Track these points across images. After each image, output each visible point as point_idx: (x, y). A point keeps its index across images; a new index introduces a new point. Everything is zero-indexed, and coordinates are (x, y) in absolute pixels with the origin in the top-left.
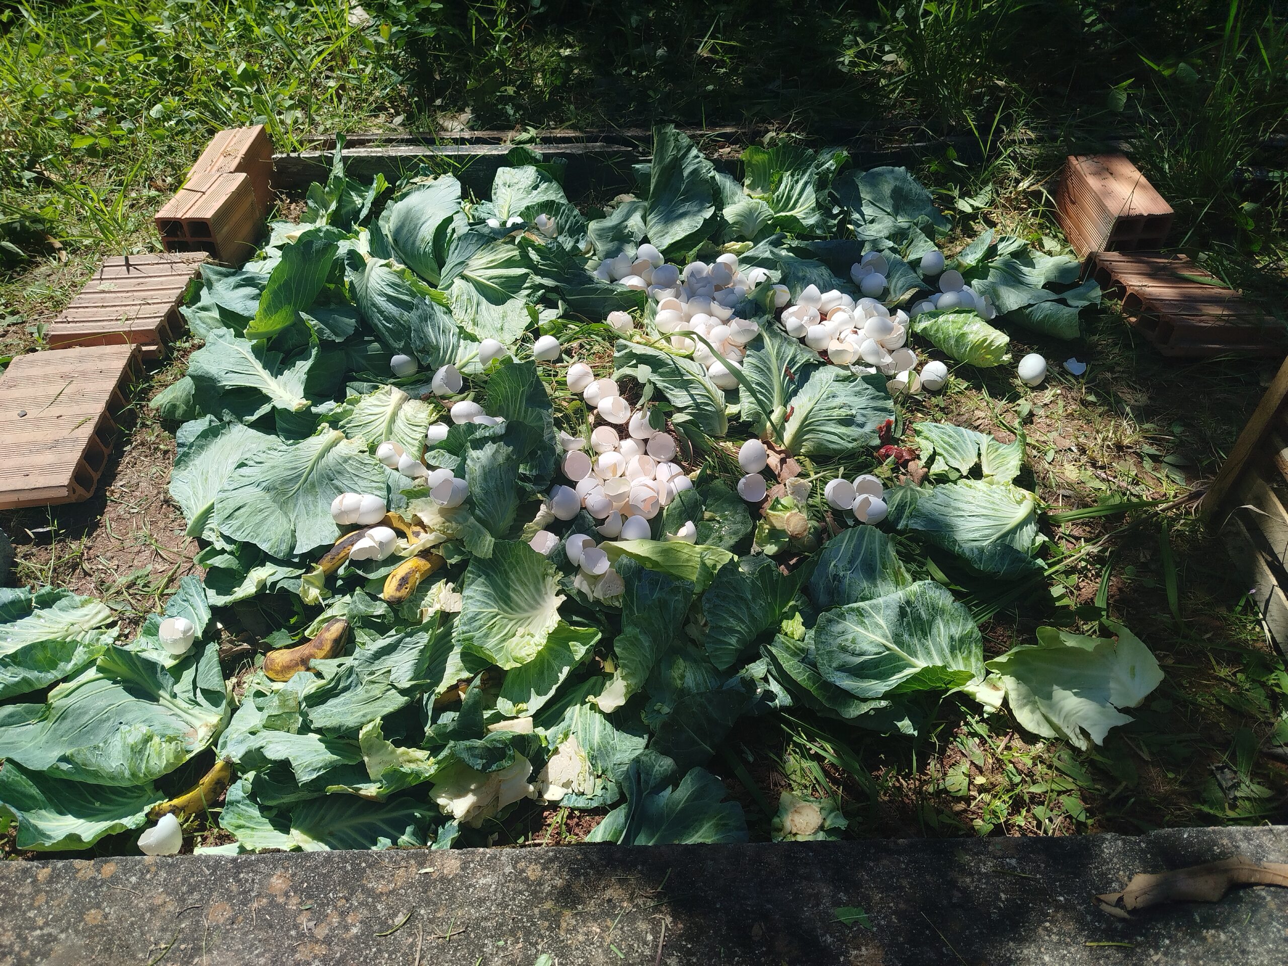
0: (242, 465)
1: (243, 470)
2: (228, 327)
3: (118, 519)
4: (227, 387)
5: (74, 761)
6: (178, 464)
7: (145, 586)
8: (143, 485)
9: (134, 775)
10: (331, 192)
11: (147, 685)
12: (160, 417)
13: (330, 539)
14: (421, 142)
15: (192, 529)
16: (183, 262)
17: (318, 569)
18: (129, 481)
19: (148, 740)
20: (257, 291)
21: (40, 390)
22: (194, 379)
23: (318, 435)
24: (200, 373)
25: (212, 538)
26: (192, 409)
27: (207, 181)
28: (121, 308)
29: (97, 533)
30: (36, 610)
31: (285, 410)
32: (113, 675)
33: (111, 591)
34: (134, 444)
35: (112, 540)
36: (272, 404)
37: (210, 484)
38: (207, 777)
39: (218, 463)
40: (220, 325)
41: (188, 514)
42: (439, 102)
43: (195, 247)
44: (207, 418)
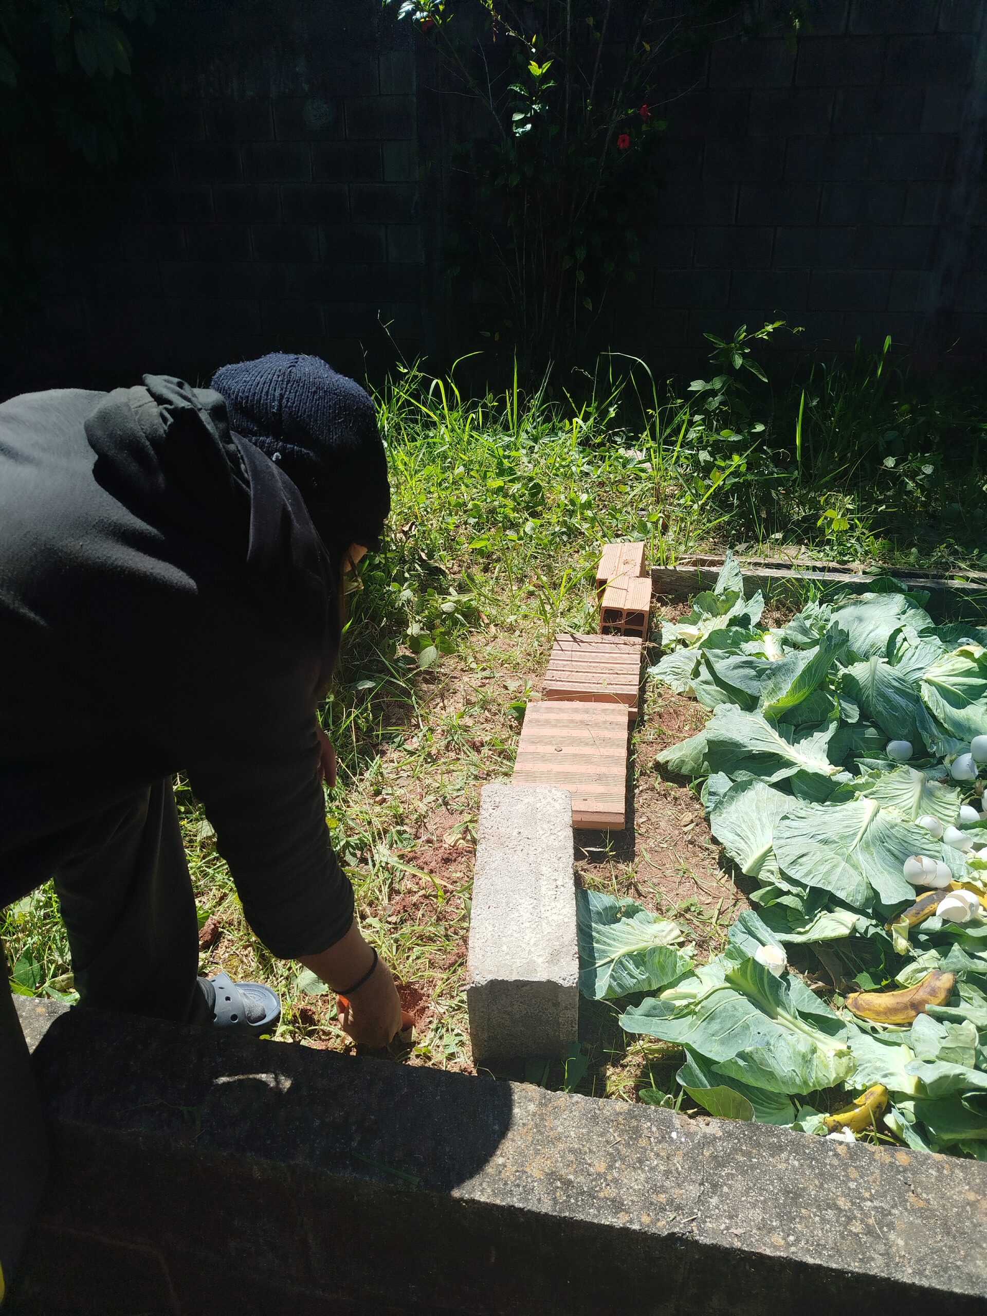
0: (785, 818)
1: (787, 822)
2: (733, 703)
3: (651, 851)
4: (754, 752)
5: (752, 1058)
6: (714, 809)
7: (699, 914)
8: (663, 824)
9: (805, 1083)
10: (727, 600)
11: (764, 1002)
12: (661, 768)
13: (911, 895)
14: (778, 566)
15: (751, 869)
16: (625, 644)
17: (906, 921)
18: (649, 820)
19: (814, 1051)
20: (755, 673)
21: (565, 732)
22: (710, 743)
23: (856, 800)
24: (721, 739)
25: (773, 879)
26: (700, 766)
27: (622, 582)
28: (594, 675)
29: (636, 860)
30: (624, 919)
31: (816, 774)
32: (738, 988)
33: (672, 913)
34: (641, 788)
35: (653, 868)
36: (799, 769)
37: (760, 830)
38: (866, 1099)
39: (758, 813)
40: (725, 699)
41: (740, 855)
42: (779, 536)
43: (628, 633)
44: (721, 773)
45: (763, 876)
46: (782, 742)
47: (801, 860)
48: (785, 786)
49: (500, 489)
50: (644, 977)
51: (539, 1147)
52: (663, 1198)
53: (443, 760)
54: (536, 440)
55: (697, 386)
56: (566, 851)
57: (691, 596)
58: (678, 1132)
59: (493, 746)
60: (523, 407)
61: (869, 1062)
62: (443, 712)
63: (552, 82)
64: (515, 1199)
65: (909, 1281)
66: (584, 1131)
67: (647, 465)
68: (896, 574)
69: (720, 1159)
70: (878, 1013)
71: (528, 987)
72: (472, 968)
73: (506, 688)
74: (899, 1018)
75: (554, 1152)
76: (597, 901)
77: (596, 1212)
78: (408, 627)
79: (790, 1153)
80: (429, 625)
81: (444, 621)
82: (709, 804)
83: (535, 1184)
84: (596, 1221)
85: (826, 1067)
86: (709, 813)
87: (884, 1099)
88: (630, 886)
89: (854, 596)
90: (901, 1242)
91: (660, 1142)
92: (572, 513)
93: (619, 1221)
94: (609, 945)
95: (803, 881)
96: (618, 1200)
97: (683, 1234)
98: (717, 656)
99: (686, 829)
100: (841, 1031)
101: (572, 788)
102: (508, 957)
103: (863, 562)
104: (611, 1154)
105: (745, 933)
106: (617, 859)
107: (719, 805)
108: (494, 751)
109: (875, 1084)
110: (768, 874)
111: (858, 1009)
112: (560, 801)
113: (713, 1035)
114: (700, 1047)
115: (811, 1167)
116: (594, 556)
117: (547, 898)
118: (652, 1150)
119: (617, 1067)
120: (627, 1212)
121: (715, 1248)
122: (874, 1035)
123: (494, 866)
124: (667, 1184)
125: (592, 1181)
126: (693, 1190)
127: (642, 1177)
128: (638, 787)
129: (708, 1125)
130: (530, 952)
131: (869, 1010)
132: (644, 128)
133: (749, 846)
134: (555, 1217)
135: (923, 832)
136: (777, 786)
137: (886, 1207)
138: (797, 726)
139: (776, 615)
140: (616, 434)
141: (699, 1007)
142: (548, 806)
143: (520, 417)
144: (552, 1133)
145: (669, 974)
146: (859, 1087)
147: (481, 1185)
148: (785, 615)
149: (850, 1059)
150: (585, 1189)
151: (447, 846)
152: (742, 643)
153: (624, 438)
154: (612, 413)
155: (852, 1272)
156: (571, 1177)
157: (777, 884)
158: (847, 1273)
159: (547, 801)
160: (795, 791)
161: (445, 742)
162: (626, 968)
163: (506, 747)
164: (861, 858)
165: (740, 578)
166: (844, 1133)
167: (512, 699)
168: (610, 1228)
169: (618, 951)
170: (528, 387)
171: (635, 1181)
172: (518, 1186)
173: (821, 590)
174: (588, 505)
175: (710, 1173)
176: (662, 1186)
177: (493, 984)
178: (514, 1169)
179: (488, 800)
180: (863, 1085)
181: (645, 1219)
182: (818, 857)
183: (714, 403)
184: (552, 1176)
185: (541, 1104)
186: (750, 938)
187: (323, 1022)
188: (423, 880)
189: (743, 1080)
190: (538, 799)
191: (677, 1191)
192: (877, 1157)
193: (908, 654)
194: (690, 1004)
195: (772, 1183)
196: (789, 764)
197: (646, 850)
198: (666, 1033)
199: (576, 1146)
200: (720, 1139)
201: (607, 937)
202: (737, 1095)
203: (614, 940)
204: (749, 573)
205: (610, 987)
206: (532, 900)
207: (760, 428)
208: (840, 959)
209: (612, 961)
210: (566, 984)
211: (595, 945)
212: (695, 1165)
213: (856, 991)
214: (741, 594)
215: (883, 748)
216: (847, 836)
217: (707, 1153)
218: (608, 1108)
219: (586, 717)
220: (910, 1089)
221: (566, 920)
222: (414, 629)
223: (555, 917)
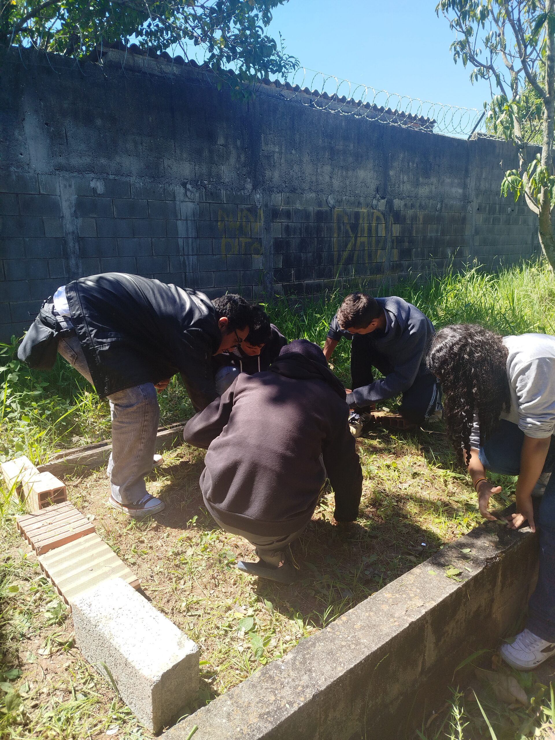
16: (62, 507)
21: (74, 561)
28: (61, 528)
51: (246, 712)
58: (283, 666)
69: (303, 662)
71: (179, 666)
77: (287, 712)
83: (259, 724)
84: (289, 715)
91: (281, 673)
96: (288, 702)
97: (316, 692)
118: (281, 678)
127: (288, 688)
134: (276, 727)
144: (245, 704)
150: (275, 709)
171: (287, 692)
175: (304, 668)
176: (296, 685)
177: (164, 676)
178: (246, 727)
181: (302, 699)
184: (261, 716)
191: (302, 682)
192: (338, 624)
195: (322, 655)
199: (258, 700)
210: (194, 652)
212: (299, 670)
217: (297, 664)
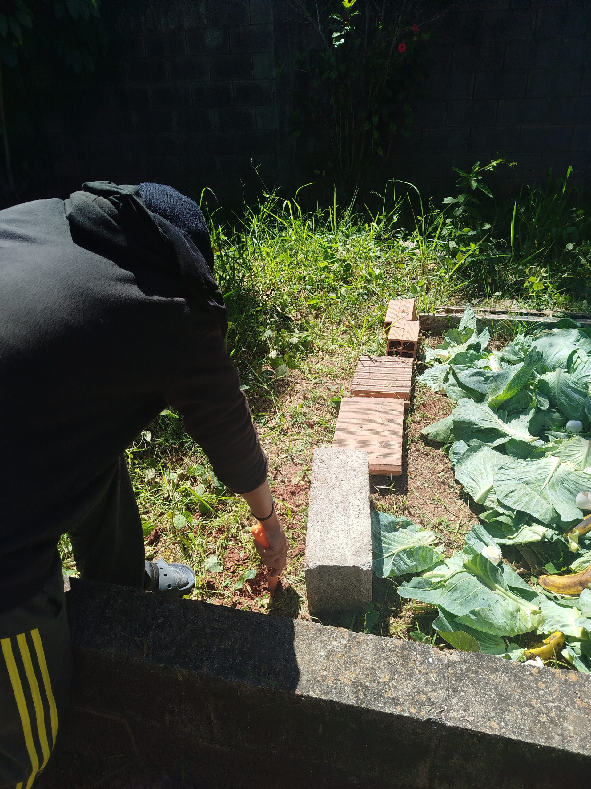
0: (501, 468)
1: (502, 471)
2: (469, 397)
3: (418, 488)
4: (482, 428)
5: (480, 614)
6: (457, 463)
7: (447, 526)
8: (425, 472)
9: (513, 630)
10: (466, 334)
11: (487, 580)
12: (424, 438)
13: (580, 516)
14: (499, 313)
15: (480, 499)
16: (402, 362)
17: (577, 532)
18: (416, 469)
19: (518, 610)
20: (483, 379)
21: (364, 416)
22: (455, 422)
23: (546, 458)
24: (462, 420)
25: (493, 505)
26: (448, 437)
27: (401, 324)
28: (383, 381)
29: (409, 493)
30: (401, 529)
31: (521, 442)
32: (470, 571)
33: (431, 526)
34: (412, 450)
35: (419, 498)
36: (510, 438)
37: (485, 476)
38: (550, 640)
39: (485, 465)
40: (465, 396)
41: (473, 491)
42: (499, 294)
43: (404, 355)
44: (462, 441)
45: (487, 503)
46: (500, 421)
47: (510, 494)
48: (501, 449)
49: (326, 267)
50: (413, 564)
51: (348, 666)
52: (423, 698)
53: (290, 433)
54: (347, 236)
55: (448, 200)
56: (365, 488)
57: (443, 332)
58: (433, 659)
59: (321, 424)
60: (340, 217)
61: (552, 617)
62: (291, 404)
63: (357, 11)
64: (333, 696)
65: (576, 752)
66: (376, 656)
67: (417, 251)
68: (574, 317)
69: (459, 675)
70: (558, 588)
71: (342, 570)
72: (308, 558)
73: (329, 389)
74: (572, 591)
75: (357, 669)
76: (384, 518)
77: (382, 705)
78: (270, 353)
79: (502, 672)
80: (282, 352)
81: (291, 349)
82: (454, 460)
83: (346, 688)
84: (382, 711)
85: (526, 620)
86: (454, 465)
87: (562, 640)
88: (405, 509)
89: (546, 331)
90: (571, 728)
91: (422, 664)
92: (370, 282)
93: (397, 711)
94: (391, 545)
95: (512, 507)
96: (396, 698)
97: (436, 720)
98: (460, 369)
99: (439, 475)
100: (535, 599)
101: (369, 450)
102: (329, 552)
103: (552, 309)
104: (392, 671)
105: (475, 538)
106: (397, 493)
107: (460, 460)
108: (322, 427)
109: (556, 631)
110: (490, 503)
111: (546, 585)
112: (361, 458)
113: (455, 600)
114: (447, 607)
115: (515, 681)
116: (383, 308)
117: (353, 516)
118: (417, 669)
119: (396, 618)
120: (401, 705)
121: (455, 728)
122: (556, 601)
123: (321, 496)
124: (426, 689)
125: (380, 686)
126: (442, 694)
127: (411, 685)
128: (410, 449)
129: (451, 654)
130: (343, 549)
131: (553, 586)
132: (415, 38)
133: (479, 486)
134: (358, 707)
135: (588, 477)
136: (496, 448)
137: (562, 706)
138: (509, 412)
139: (497, 343)
140: (398, 232)
141: (447, 583)
142: (354, 461)
143: (338, 223)
144: (356, 657)
145: (429, 563)
146: (546, 633)
147: (313, 687)
148: (503, 343)
149: (540, 615)
150: (376, 691)
151: (293, 484)
152: (475, 360)
153: (403, 234)
154: (395, 218)
155: (540, 745)
156: (368, 684)
157: (496, 509)
158: (537, 745)
159: (353, 458)
160: (508, 452)
161: (291, 423)
162: (402, 559)
163: (329, 425)
164: (549, 493)
165: (475, 320)
166: (536, 660)
167: (332, 396)
168: (391, 715)
169: (397, 549)
170: (343, 204)
171: (406, 687)
172: (336, 688)
173: (526, 327)
174: (380, 276)
175: (452, 684)
176: (423, 691)
177: (321, 567)
178: (333, 678)
179: (317, 457)
180: (548, 632)
181: (413, 710)
182: (522, 492)
183: (459, 212)
184: (356, 683)
185: (349, 640)
186: (479, 541)
187: (220, 588)
188: (279, 504)
189: (474, 627)
190: (347, 456)
191: (432, 694)
192: (557, 676)
193: (581, 367)
194: (441, 581)
195: (491, 690)
196: (504, 435)
197: (415, 488)
198: (426, 598)
199: (371, 666)
200: (459, 663)
201: (391, 540)
202: (470, 636)
203: (395, 542)
204: (480, 317)
205: (392, 570)
206: (344, 518)
207: (487, 226)
208: (534, 554)
209: (393, 554)
210: (365, 568)
211: (383, 545)
212: (444, 678)
213: (545, 574)
214: (475, 330)
215: (564, 425)
216: (540, 480)
217: (451, 671)
218: (390, 643)
219: (377, 407)
220: (578, 635)
221: (365, 530)
222: (273, 354)
223: (358, 528)
